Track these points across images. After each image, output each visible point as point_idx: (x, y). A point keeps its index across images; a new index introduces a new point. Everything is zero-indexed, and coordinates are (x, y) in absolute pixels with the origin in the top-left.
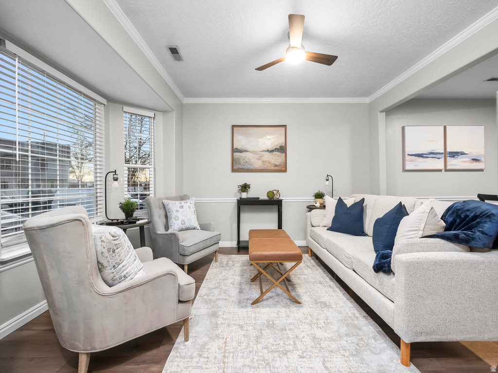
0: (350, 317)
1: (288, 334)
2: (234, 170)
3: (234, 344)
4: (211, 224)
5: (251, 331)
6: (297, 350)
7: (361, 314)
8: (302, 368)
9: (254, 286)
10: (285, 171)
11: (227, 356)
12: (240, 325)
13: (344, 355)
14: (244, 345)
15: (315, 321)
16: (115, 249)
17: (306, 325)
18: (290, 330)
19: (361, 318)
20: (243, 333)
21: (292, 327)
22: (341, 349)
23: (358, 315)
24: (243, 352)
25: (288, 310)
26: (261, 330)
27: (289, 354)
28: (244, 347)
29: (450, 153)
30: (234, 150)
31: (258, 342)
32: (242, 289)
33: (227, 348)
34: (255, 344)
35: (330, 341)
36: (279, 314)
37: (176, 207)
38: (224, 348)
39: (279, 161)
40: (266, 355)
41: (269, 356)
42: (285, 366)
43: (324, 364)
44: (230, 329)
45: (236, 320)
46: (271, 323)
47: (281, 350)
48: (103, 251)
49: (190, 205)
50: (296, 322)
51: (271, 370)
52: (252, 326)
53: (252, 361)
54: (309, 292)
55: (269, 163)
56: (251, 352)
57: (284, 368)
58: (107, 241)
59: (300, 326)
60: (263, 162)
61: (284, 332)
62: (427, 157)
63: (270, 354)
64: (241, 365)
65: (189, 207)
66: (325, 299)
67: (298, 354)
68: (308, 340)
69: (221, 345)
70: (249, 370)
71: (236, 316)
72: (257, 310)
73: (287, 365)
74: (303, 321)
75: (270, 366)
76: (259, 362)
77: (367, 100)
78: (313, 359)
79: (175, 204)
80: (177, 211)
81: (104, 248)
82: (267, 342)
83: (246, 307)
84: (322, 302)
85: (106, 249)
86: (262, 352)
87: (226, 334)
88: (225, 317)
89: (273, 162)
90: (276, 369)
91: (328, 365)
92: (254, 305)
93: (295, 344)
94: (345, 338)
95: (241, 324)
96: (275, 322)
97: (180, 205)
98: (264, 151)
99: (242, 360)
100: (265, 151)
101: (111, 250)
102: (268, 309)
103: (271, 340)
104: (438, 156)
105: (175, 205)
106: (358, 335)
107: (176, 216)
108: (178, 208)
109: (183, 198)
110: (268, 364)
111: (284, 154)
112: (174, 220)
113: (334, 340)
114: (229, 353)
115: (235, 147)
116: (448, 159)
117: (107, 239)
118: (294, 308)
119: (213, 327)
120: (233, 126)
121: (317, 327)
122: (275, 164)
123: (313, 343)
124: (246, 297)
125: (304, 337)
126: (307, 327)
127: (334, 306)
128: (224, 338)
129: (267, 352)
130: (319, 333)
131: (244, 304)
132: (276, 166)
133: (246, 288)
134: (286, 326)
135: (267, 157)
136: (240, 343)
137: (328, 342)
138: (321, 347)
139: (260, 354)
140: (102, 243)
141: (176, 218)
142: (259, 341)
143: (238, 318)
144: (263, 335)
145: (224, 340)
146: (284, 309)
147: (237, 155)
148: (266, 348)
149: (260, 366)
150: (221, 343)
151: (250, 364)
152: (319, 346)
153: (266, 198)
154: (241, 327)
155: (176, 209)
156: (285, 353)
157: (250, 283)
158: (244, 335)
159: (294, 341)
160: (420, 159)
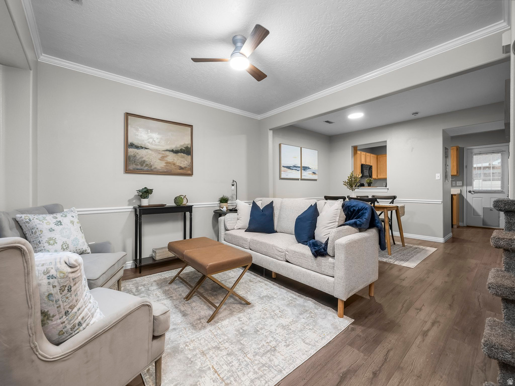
0: (291, 300)
1: (263, 334)
2: (127, 171)
3: (225, 367)
4: (109, 243)
5: (230, 347)
6: (280, 342)
7: (295, 295)
8: (294, 354)
9: (194, 304)
10: (191, 175)
11: (229, 382)
12: (214, 348)
13: (310, 329)
14: (235, 363)
15: (273, 313)
16: (72, 285)
17: (269, 320)
18: (261, 329)
19: (298, 298)
20: (224, 353)
21: (260, 326)
22: (305, 325)
23: (295, 297)
24: (241, 370)
25: (245, 314)
26: (239, 341)
27: (277, 349)
28: (237, 365)
29: (304, 167)
30: (129, 145)
31: (245, 354)
32: (183, 311)
33: (222, 376)
34: (245, 356)
35: (294, 323)
36: (241, 321)
37: (48, 223)
38: (219, 378)
39: (185, 163)
40: (261, 360)
41: (264, 360)
42: (283, 360)
43: (304, 342)
44: (208, 356)
45: (207, 345)
46: (241, 331)
47: (269, 349)
48: (52, 292)
49: (72, 219)
50: (260, 320)
51: (276, 370)
52: (227, 342)
53: (255, 373)
54: (249, 291)
55: (174, 164)
56: (247, 365)
57: (283, 361)
58: (62, 275)
59: (266, 322)
60: (167, 163)
61: (259, 333)
62: (293, 169)
63: (264, 358)
64: (249, 382)
65: (72, 222)
66: (265, 293)
67: (283, 345)
68: (279, 330)
69: (214, 377)
70: (259, 382)
71: (202, 341)
72: (219, 325)
73: (283, 357)
74: (265, 317)
75: (272, 367)
76: (262, 369)
77: (259, 117)
78: (295, 343)
79: (44, 219)
80: (51, 230)
81: (54, 287)
82: (252, 349)
83: (204, 327)
84: (265, 296)
85: (58, 288)
86: (256, 360)
87: (209, 363)
88: (191, 347)
89: (177, 164)
90: (278, 366)
91: (307, 341)
92: (212, 322)
93: (275, 338)
94: (301, 317)
95: (214, 346)
96: (245, 328)
97: (55, 220)
98: (167, 150)
99: (246, 377)
100: (169, 151)
101: (67, 288)
102: (227, 320)
103: (254, 346)
104: (298, 169)
105: (45, 221)
106: (306, 311)
107: (51, 239)
108: (53, 226)
109: (52, 210)
110: (269, 367)
111: (190, 157)
112: (46, 245)
113: (297, 322)
114: (228, 378)
115: (130, 141)
116: (302, 171)
117: (61, 272)
118: (249, 310)
119: (187, 365)
120: (127, 115)
121: (277, 317)
122: (181, 167)
123: (285, 331)
124: (195, 318)
125: (276, 330)
126: (270, 320)
127: (275, 296)
128: (209, 368)
129: (259, 357)
130: (284, 321)
131: (200, 326)
132: (181, 168)
133: (186, 308)
134: (256, 328)
135: (171, 157)
136: (229, 363)
137: (294, 325)
138: (293, 331)
139: (256, 362)
140: (51, 281)
141: (51, 242)
142: (245, 352)
143: (206, 342)
144: (244, 345)
145: (212, 370)
146: (242, 314)
147: (132, 151)
148: (256, 354)
149: (265, 372)
150: (210, 373)
151: (255, 376)
152: (291, 331)
153: (173, 204)
154: (217, 348)
155: (49, 227)
156: (274, 349)
157: (186, 302)
158: (227, 354)
159: (272, 337)
160: (289, 171)
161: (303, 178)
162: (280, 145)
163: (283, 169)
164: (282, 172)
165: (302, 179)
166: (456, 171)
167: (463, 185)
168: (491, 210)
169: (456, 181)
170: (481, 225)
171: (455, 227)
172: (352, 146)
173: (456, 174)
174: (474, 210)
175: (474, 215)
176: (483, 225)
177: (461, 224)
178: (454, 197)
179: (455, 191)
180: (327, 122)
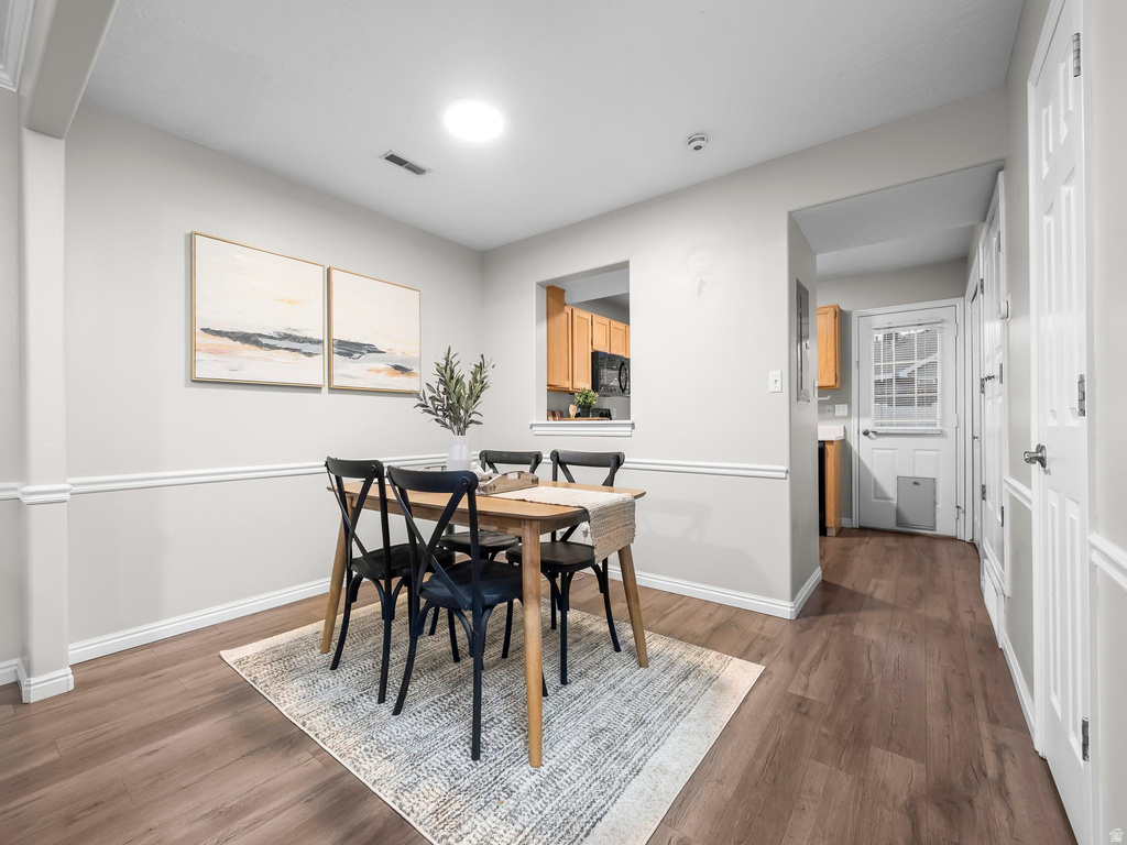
29: (341, 343)
62: (273, 347)
104: (308, 348)
116: (335, 357)
160: (250, 351)
161: (336, 382)
162: (191, 240)
163: (203, 340)
164: (199, 356)
165: (333, 389)
166: (833, 374)
167: (849, 416)
168: (915, 483)
169: (833, 402)
170: (891, 524)
171: (831, 532)
172: (540, 284)
173: (832, 383)
174: (875, 482)
175: (876, 497)
176: (898, 524)
177: (845, 522)
178: (828, 447)
179: (829, 431)
180: (393, 159)
